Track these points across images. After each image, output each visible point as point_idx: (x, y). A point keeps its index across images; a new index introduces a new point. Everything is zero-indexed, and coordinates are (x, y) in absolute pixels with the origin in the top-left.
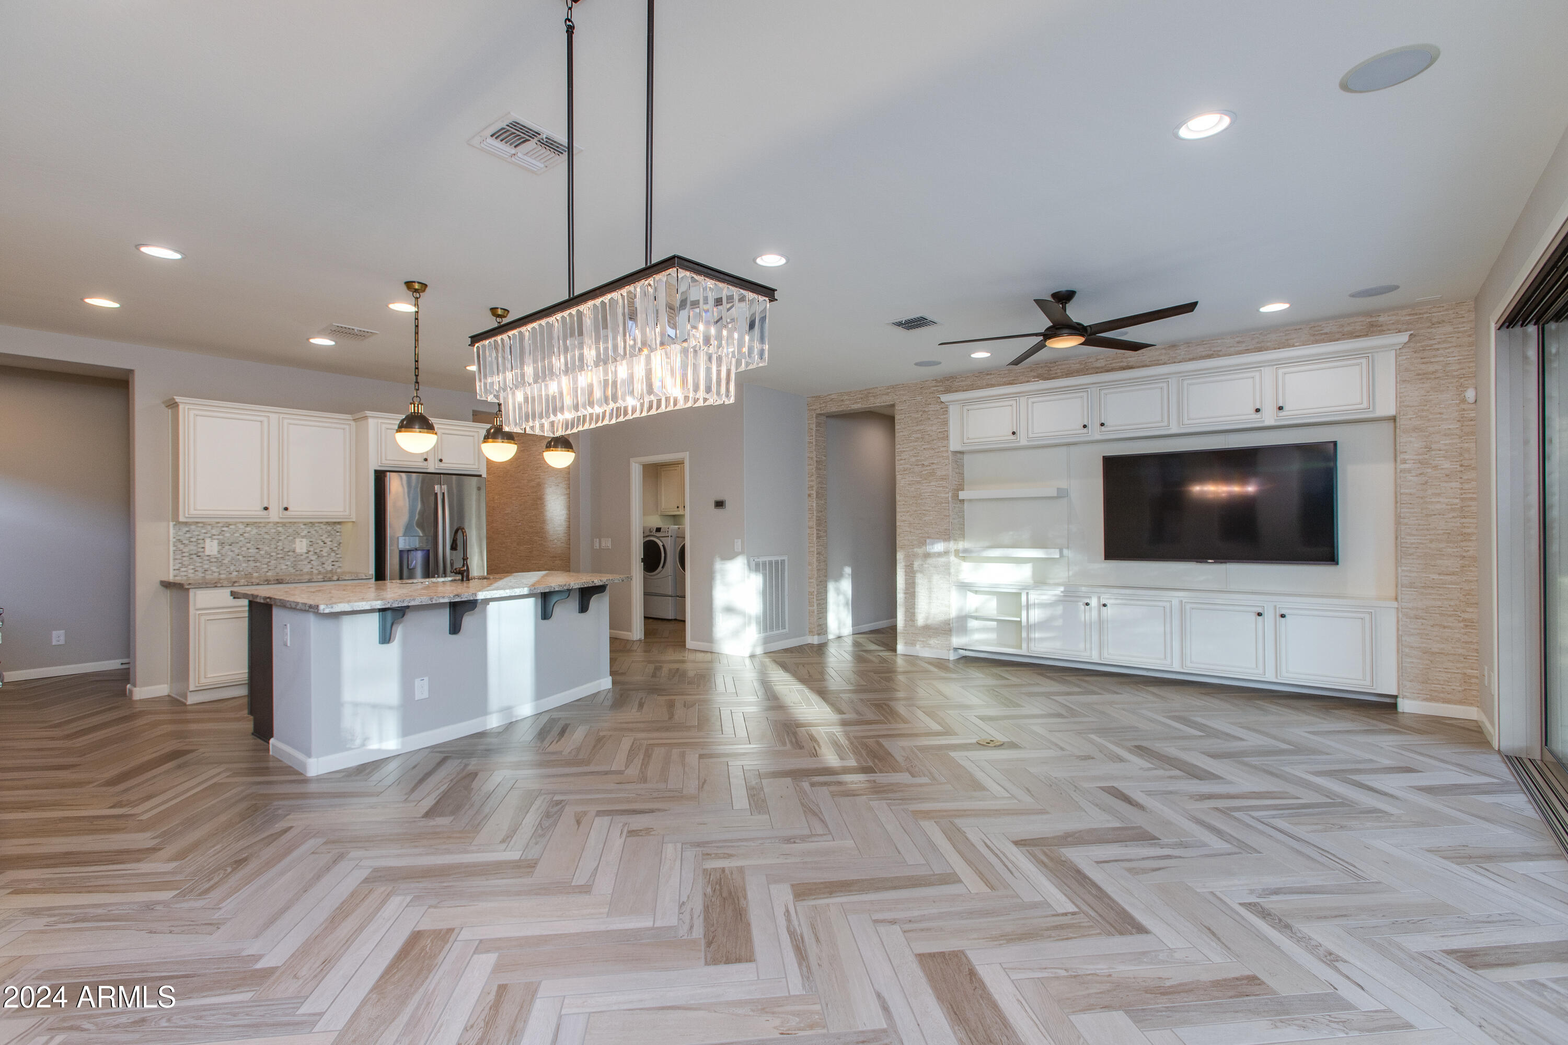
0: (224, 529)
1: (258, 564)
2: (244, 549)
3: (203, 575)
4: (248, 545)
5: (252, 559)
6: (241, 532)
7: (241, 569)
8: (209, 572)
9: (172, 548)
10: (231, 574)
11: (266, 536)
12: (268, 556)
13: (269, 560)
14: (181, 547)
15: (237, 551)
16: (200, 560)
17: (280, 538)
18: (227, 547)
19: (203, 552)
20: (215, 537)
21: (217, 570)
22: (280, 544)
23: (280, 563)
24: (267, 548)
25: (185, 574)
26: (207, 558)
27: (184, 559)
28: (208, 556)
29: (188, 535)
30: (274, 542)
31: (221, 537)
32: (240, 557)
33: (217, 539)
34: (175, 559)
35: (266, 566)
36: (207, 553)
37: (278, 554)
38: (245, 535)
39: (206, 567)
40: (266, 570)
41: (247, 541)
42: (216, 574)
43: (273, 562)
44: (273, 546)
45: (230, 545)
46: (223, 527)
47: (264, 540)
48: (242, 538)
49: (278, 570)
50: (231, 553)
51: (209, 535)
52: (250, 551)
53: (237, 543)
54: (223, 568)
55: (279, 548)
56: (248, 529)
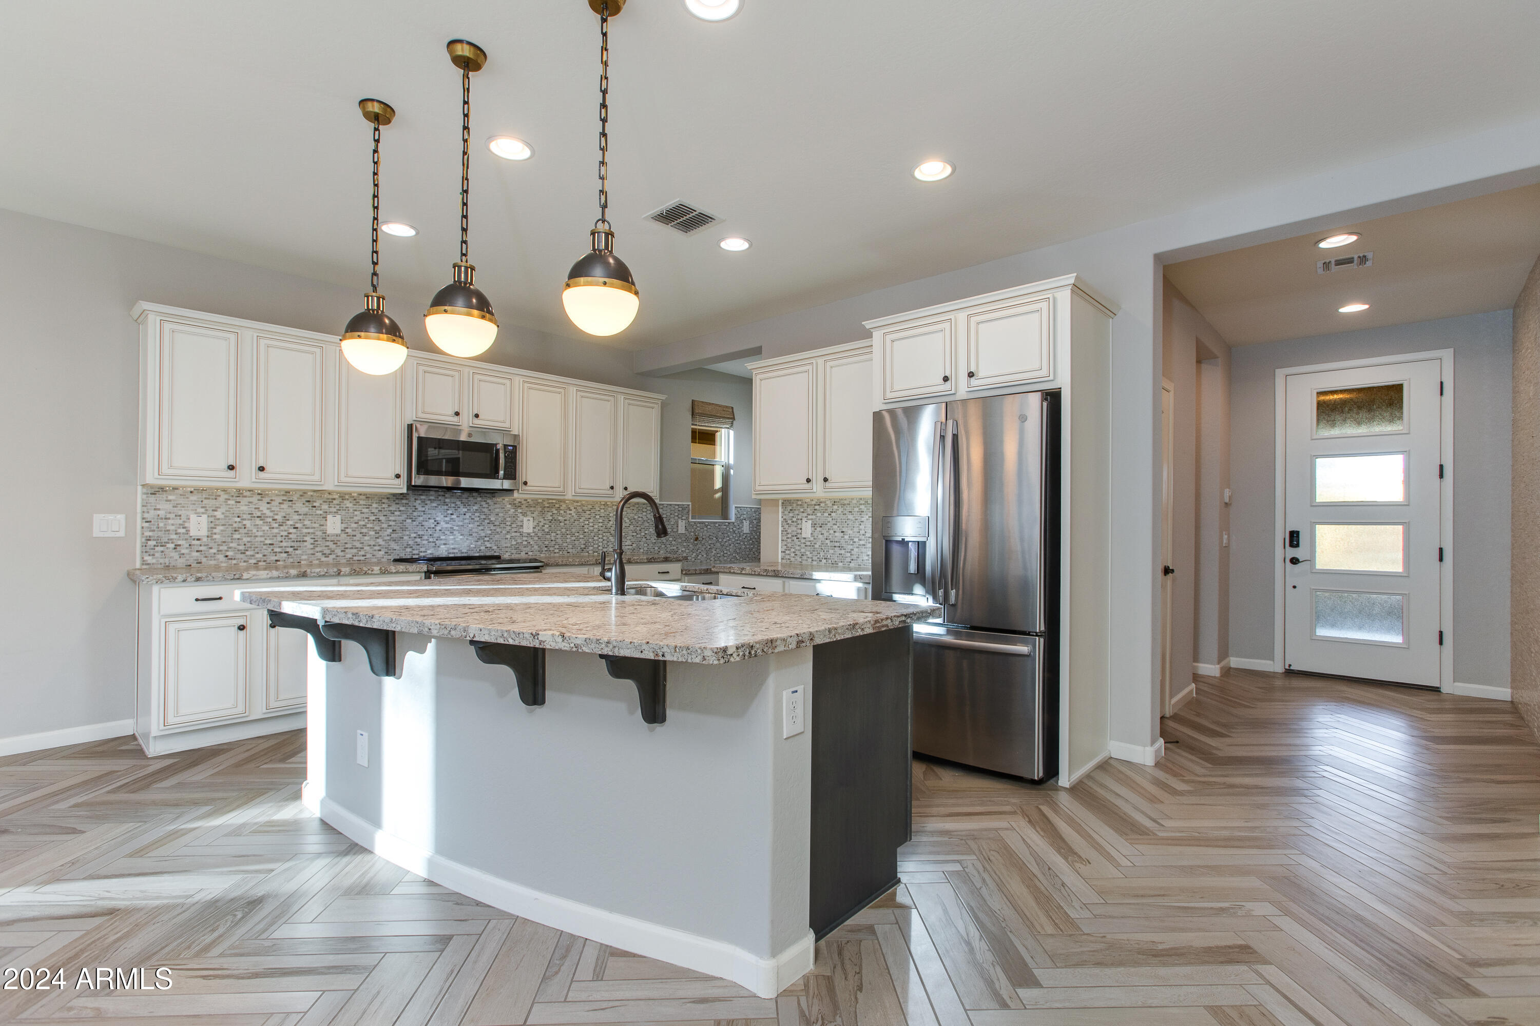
0: (817, 507)
1: (843, 552)
2: (832, 532)
3: (800, 560)
4: (835, 527)
5: (837, 544)
6: (829, 510)
7: (829, 557)
8: (805, 558)
9: (780, 529)
10: (821, 561)
11: (851, 517)
12: (851, 543)
13: (851, 547)
14: (786, 527)
15: (826, 534)
16: (799, 543)
17: (863, 519)
18: (819, 529)
19: (801, 534)
20: (810, 517)
21: (810, 556)
22: (862, 527)
23: (862, 553)
24: (851, 532)
25: (788, 557)
26: (803, 541)
27: (789, 540)
28: (804, 538)
29: (791, 515)
30: (857, 524)
31: (814, 517)
32: (828, 541)
33: (812, 519)
34: (782, 540)
35: (849, 554)
36: (804, 536)
37: (861, 540)
38: (833, 514)
39: (803, 550)
40: (849, 560)
41: (834, 522)
42: (810, 560)
43: (856, 550)
44: (856, 530)
45: (821, 527)
46: (815, 505)
47: (848, 522)
48: (830, 519)
49: (860, 561)
50: (820, 536)
51: (805, 515)
52: (836, 534)
53: (826, 524)
54: (815, 553)
55: (862, 532)
56: (835, 507)
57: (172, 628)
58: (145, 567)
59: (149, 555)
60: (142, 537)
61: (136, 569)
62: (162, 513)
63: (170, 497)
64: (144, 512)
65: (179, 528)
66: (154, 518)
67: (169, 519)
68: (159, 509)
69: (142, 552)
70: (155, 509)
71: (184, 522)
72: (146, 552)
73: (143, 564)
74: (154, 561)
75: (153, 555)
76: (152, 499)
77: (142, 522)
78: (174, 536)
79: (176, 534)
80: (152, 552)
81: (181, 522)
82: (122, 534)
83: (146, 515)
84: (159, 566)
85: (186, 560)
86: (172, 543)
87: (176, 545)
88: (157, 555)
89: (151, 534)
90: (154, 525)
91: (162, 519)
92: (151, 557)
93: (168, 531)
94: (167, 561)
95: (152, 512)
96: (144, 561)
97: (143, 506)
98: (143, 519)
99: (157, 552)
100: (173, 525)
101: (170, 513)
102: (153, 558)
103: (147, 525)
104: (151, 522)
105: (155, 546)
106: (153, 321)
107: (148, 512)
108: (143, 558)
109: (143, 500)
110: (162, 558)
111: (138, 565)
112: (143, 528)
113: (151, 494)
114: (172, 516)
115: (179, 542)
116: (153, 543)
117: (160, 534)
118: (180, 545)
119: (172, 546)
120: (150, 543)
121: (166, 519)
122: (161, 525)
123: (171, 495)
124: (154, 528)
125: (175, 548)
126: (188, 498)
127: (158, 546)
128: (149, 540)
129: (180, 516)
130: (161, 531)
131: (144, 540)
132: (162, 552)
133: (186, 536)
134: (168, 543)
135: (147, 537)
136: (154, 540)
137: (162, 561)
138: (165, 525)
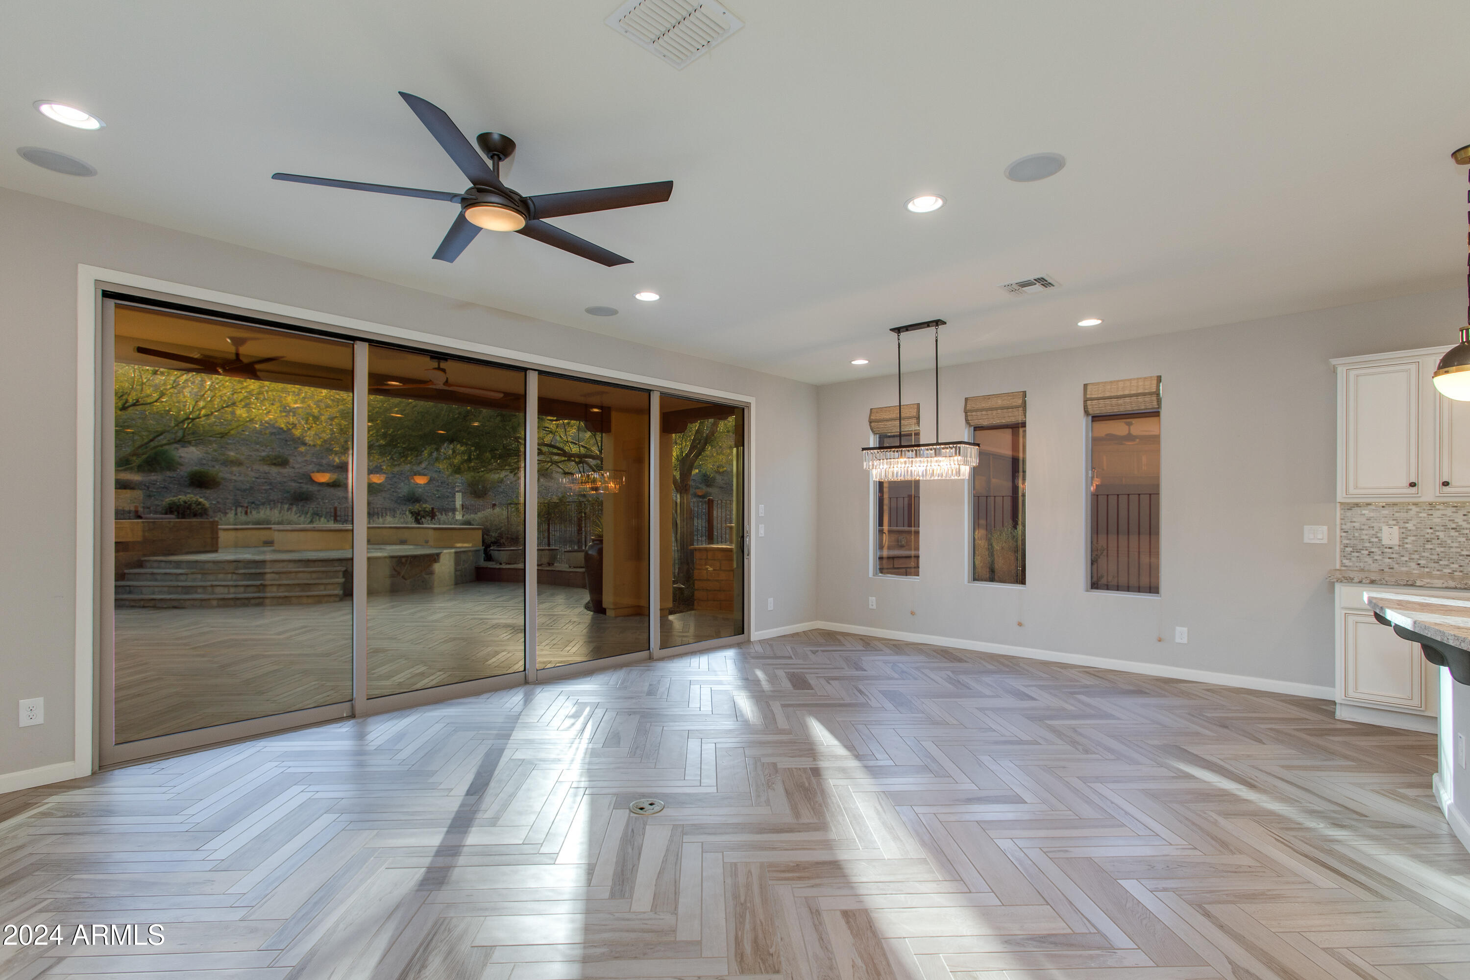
57: (1351, 619)
58: (1343, 568)
59: (1347, 559)
60: (1341, 544)
61: (1336, 570)
62: (1357, 525)
63: (1364, 512)
64: (1342, 524)
65: (1372, 537)
66: (1350, 529)
67: (1363, 529)
68: (1354, 522)
69: (1341, 556)
70: (1351, 522)
71: (1377, 532)
72: (1344, 556)
73: (1342, 566)
74: (1351, 564)
75: (1350, 559)
76: (1349, 513)
77: (1341, 532)
78: (1368, 545)
79: (1370, 542)
80: (1349, 557)
81: (1373, 532)
82: (1325, 541)
83: (1344, 527)
84: (1356, 569)
85: (1379, 565)
86: (1367, 550)
87: (1369, 552)
88: (1353, 559)
89: (1347, 542)
90: (1351, 534)
91: (1357, 529)
92: (1348, 561)
93: (1362, 539)
94: (1362, 564)
95: (1349, 524)
96: (1342, 564)
97: (1341, 519)
98: (1342, 529)
99: (1354, 557)
100: (1366, 535)
101: (1364, 525)
102: (1350, 562)
103: (1344, 534)
104: (1347, 532)
105: (1351, 552)
106: (1341, 371)
107: (1345, 524)
108: (1342, 561)
109: (1341, 514)
110: (1357, 562)
111: (1338, 567)
112: (1341, 537)
113: (1348, 509)
114: (1366, 527)
115: (1373, 550)
116: (1352, 549)
117: (1355, 542)
118: (1373, 552)
119: (1367, 552)
120: (1347, 549)
121: (1360, 529)
122: (1357, 534)
123: (1364, 510)
124: (1351, 537)
125: (1369, 555)
126: (1379, 512)
127: (1354, 552)
128: (1347, 547)
129: (1373, 527)
130: (1357, 539)
131: (1342, 547)
132: (1358, 557)
133: (1379, 545)
134: (1363, 550)
135: (1344, 544)
136: (1351, 547)
137: (1357, 564)
138: (1360, 534)
